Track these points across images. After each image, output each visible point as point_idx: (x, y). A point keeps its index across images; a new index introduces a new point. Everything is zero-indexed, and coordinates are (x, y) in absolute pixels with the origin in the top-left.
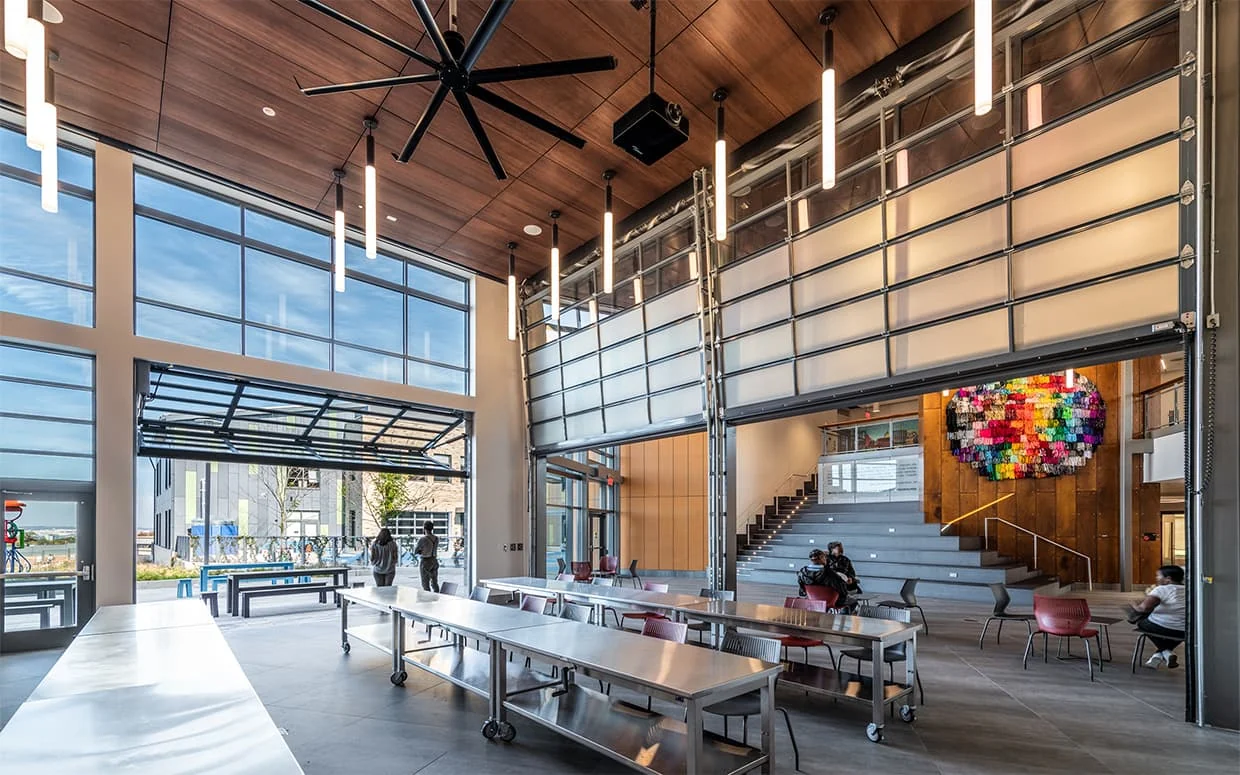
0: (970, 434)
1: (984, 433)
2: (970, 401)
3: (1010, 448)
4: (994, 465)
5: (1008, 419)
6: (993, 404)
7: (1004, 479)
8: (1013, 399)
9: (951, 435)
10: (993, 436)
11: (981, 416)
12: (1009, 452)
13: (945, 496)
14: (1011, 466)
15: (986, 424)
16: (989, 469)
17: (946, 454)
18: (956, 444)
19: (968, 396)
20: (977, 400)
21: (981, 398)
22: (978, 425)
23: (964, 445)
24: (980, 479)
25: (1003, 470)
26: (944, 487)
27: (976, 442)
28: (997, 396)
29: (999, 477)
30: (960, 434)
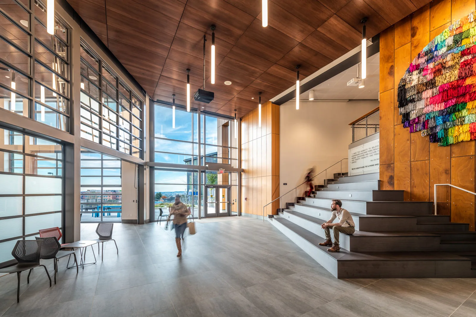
0: (420, 105)
1: (433, 101)
2: (420, 73)
3: (464, 108)
4: (446, 130)
5: (462, 78)
6: (444, 68)
7: (458, 143)
8: (469, 54)
9: (402, 110)
10: (443, 101)
11: (431, 84)
12: (464, 112)
13: (398, 166)
14: (466, 128)
15: (436, 90)
16: (440, 135)
17: (399, 128)
18: (406, 116)
19: (417, 69)
20: (427, 70)
21: (431, 65)
22: (428, 94)
23: (413, 116)
24: (432, 146)
25: (456, 133)
26: (397, 157)
27: (426, 110)
28: (449, 58)
29: (451, 140)
30: (410, 106)
